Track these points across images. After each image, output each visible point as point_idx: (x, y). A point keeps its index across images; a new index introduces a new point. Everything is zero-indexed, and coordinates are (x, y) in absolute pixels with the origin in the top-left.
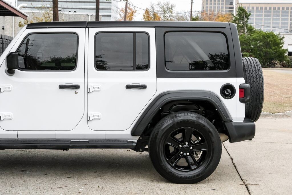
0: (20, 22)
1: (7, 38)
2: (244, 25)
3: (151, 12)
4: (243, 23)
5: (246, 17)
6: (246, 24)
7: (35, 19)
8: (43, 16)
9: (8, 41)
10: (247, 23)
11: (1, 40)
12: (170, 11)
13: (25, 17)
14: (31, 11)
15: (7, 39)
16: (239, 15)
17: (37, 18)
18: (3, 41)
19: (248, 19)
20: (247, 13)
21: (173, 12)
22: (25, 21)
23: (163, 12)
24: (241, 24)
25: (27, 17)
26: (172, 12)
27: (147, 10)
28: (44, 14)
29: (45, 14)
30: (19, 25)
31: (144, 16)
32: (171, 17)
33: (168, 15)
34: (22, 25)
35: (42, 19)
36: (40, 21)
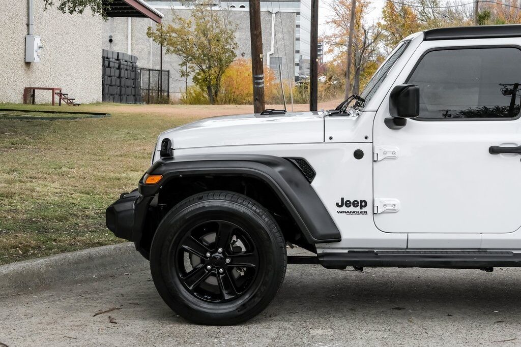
0: (149, 29)
1: (127, 59)
7: (177, 21)
8: (192, 15)
9: (129, 64)
11: (117, 61)
12: (434, 2)
13: (157, 17)
14: (170, 6)
15: (126, 61)
17: (180, 19)
18: (120, 65)
22: (158, 26)
23: (421, 5)
25: (161, 18)
26: (436, 4)
27: (389, 1)
28: (193, 13)
29: (195, 11)
30: (147, 33)
31: (384, 12)
32: (435, 14)
33: (430, 10)
34: (153, 33)
35: (191, 23)
36: (186, 25)
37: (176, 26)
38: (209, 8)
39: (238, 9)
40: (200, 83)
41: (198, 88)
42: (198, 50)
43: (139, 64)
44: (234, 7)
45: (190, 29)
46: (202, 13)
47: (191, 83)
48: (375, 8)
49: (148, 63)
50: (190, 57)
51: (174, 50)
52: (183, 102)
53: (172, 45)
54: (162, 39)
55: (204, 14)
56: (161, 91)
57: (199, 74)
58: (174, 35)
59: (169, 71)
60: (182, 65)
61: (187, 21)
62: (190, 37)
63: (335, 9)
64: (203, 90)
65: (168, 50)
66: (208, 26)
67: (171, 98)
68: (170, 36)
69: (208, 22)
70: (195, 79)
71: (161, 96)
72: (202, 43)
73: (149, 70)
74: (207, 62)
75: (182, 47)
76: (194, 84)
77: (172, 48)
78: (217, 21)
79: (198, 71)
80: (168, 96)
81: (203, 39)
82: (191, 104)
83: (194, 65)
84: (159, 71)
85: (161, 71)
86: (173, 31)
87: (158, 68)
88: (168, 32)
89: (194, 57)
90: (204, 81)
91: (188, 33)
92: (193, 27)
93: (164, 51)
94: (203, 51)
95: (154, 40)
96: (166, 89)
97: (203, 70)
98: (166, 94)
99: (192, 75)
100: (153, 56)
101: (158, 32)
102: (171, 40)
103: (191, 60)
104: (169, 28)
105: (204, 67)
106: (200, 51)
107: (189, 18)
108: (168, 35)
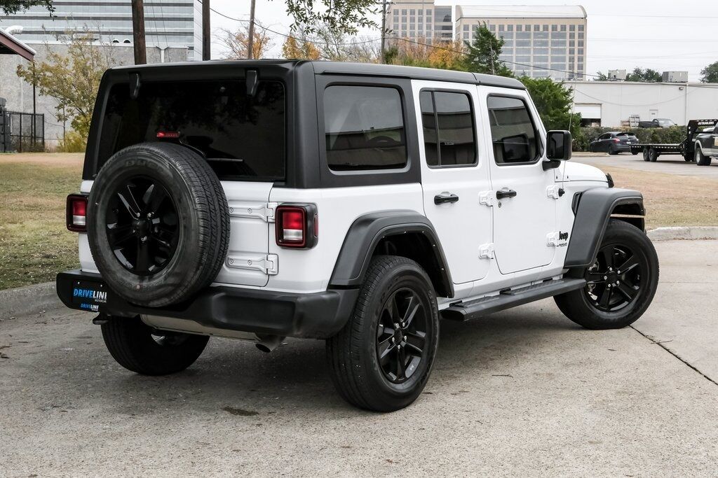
0: (19, 67)
2: (490, 65)
3: (298, 41)
4: (487, 61)
5: (494, 48)
6: (494, 63)
7: (52, 58)
8: (69, 52)
10: (496, 61)
12: (338, 38)
13: (28, 54)
14: (43, 40)
16: (480, 44)
17: (56, 56)
19: (498, 53)
20: (496, 41)
21: (345, 40)
22: (30, 64)
23: (324, 41)
24: (485, 63)
25: (33, 54)
26: (341, 40)
27: (291, 37)
28: (70, 48)
29: (72, 47)
30: (17, 72)
31: (285, 49)
32: (340, 51)
33: (335, 47)
34: (24, 72)
35: (68, 60)
36: (62, 63)
37: (51, 64)
38: (88, 43)
39: (121, 44)
40: (80, 128)
41: (77, 134)
42: (76, 91)
43: (9, 107)
44: (118, 42)
45: (67, 67)
46: (81, 49)
47: (69, 128)
48: (274, 44)
49: (18, 106)
50: (67, 98)
51: (49, 91)
52: (60, 150)
53: (46, 85)
54: (34, 78)
55: (83, 50)
56: (35, 139)
57: (78, 118)
58: (48, 74)
59: (43, 115)
60: (59, 108)
61: (64, 58)
62: (68, 76)
63: (231, 45)
64: (83, 136)
65: (42, 91)
66: (88, 65)
67: (46, 145)
68: (45, 75)
69: (88, 59)
70: (74, 124)
71: (36, 144)
72: (82, 83)
73: (21, 114)
74: (88, 104)
75: (58, 87)
76: (73, 130)
77: (47, 89)
78: (97, 58)
79: (77, 115)
80: (43, 143)
81: (82, 78)
82: (70, 152)
83: (73, 108)
84: (32, 115)
85: (34, 115)
86: (48, 69)
87: (31, 111)
88: (42, 71)
89: (72, 99)
90: (85, 126)
91: (65, 72)
92: (71, 65)
93: (38, 92)
94: (83, 92)
95: (25, 80)
96: (41, 135)
97: (83, 114)
98: (40, 141)
99: (71, 119)
100: (24, 99)
101: (30, 71)
102: (45, 79)
103: (69, 102)
104: (43, 66)
105: (84, 110)
106: (80, 93)
107: (65, 54)
108: (42, 74)
